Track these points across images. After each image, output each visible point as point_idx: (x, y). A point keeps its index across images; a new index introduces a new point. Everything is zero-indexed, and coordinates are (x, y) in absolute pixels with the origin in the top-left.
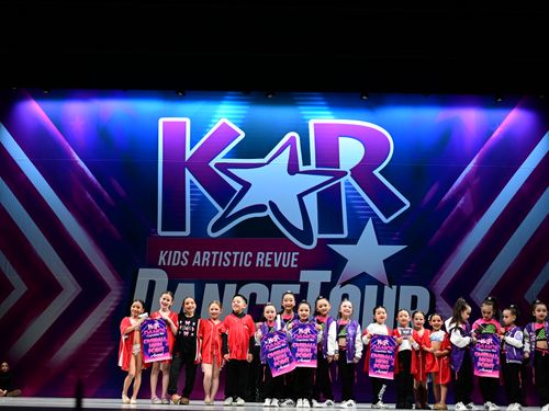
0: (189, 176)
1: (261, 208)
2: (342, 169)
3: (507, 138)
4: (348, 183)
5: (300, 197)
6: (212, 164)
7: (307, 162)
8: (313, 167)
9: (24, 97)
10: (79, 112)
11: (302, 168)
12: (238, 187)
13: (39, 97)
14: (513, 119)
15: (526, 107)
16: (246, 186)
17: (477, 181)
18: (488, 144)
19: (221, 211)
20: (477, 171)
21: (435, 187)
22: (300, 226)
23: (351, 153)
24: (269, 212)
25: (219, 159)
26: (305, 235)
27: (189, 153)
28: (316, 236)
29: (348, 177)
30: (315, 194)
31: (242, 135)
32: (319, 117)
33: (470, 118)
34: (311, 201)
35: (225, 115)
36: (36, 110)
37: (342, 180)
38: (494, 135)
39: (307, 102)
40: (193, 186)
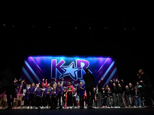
0: (56, 69)
1: (68, 74)
2: (81, 67)
3: (107, 62)
4: (82, 70)
5: (74, 72)
6: (60, 67)
7: (75, 66)
8: (76, 67)
9: (29, 56)
10: (38, 58)
11: (75, 67)
12: (64, 71)
13: (32, 56)
14: (108, 59)
15: (110, 57)
16: (66, 70)
17: (103, 69)
18: (104, 63)
19: (62, 75)
20: (103, 68)
21: (96, 70)
22: (74, 77)
23: (83, 65)
24: (69, 74)
25: (61, 66)
26: (75, 78)
27: (56, 65)
28: (77, 78)
29: (82, 69)
30: (77, 71)
31: (65, 62)
32: (77, 59)
33: (101, 59)
34: (76, 73)
35: (62, 59)
36: (31, 58)
37: (81, 69)
38: (105, 62)
39: (76, 57)
40: (57, 70)
